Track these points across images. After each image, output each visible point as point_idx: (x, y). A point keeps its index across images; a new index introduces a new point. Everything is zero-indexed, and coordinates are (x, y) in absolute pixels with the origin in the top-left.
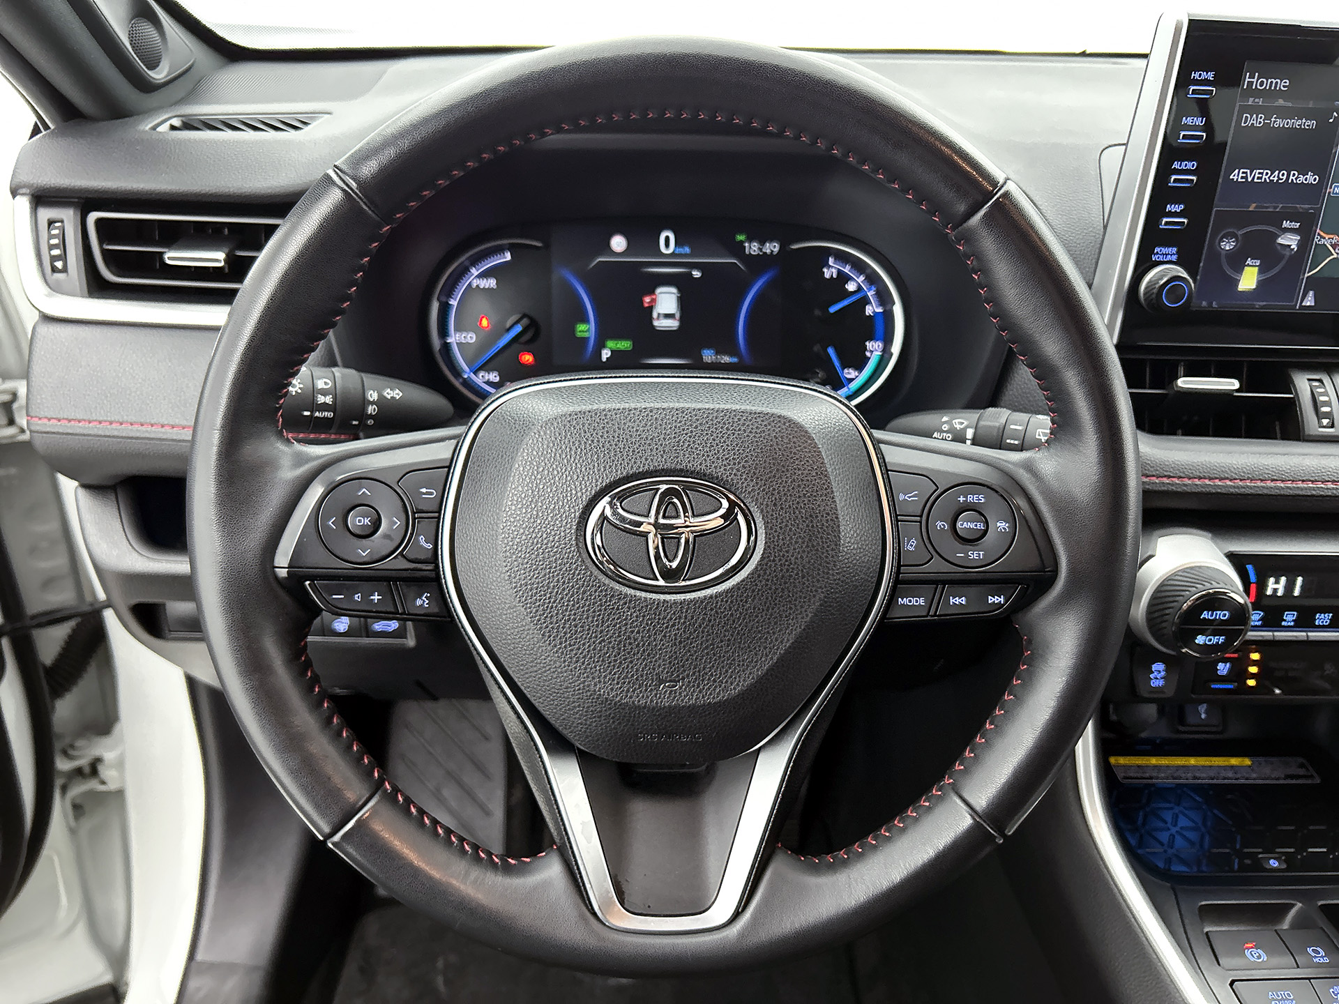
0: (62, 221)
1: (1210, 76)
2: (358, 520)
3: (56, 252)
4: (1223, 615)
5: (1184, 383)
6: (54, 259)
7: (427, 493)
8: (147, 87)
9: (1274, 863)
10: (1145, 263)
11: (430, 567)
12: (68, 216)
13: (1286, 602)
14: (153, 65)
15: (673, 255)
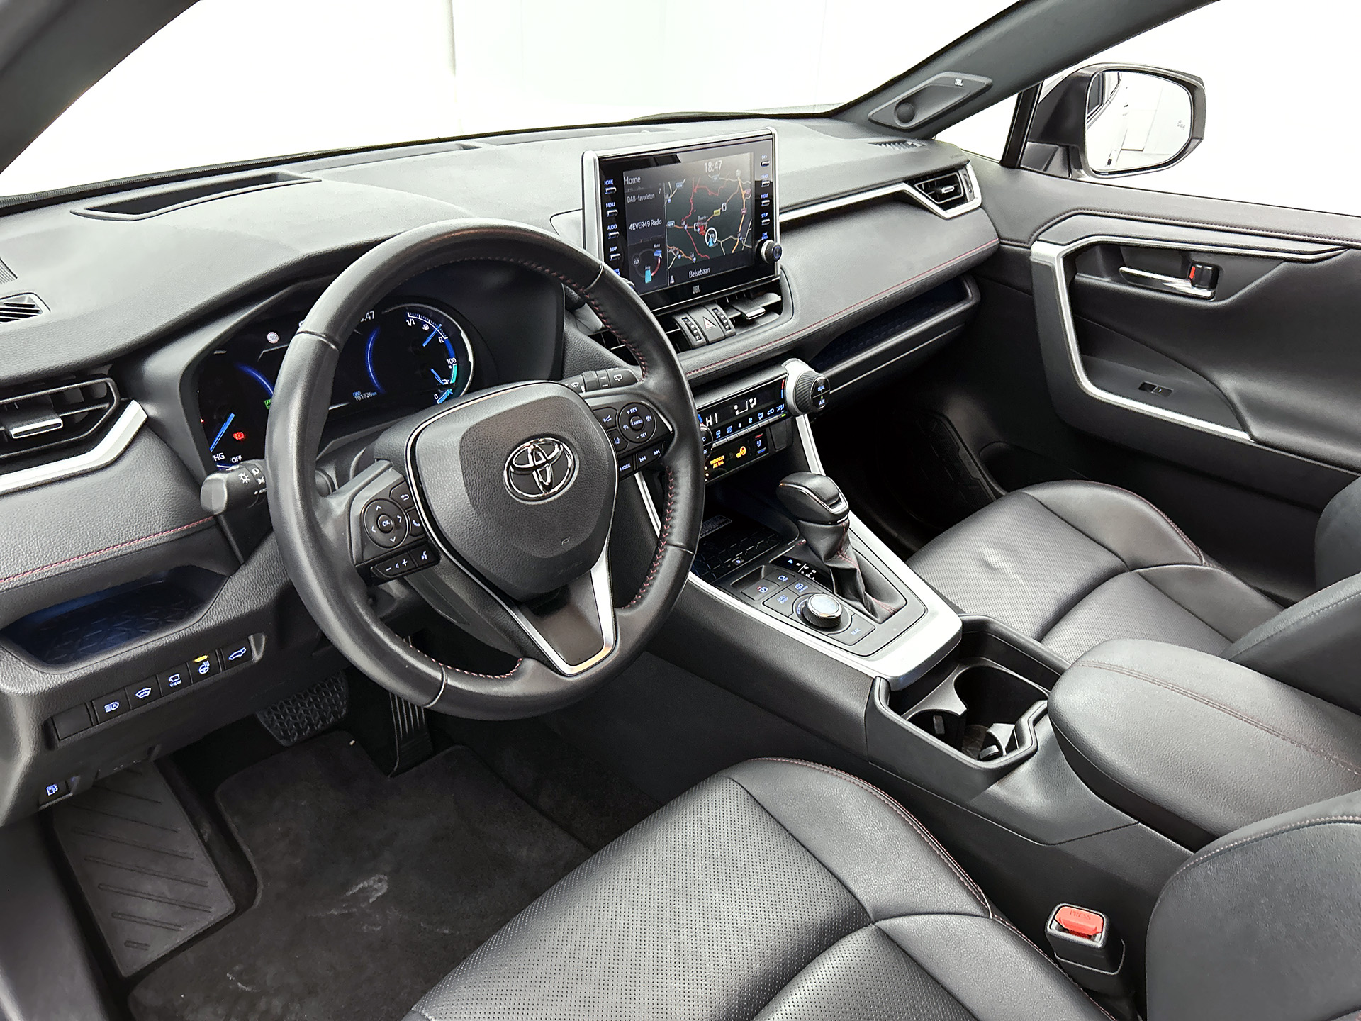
1: (612, 182)
2: (382, 525)
7: (405, 498)
9: (739, 562)
11: (423, 536)
13: (716, 427)
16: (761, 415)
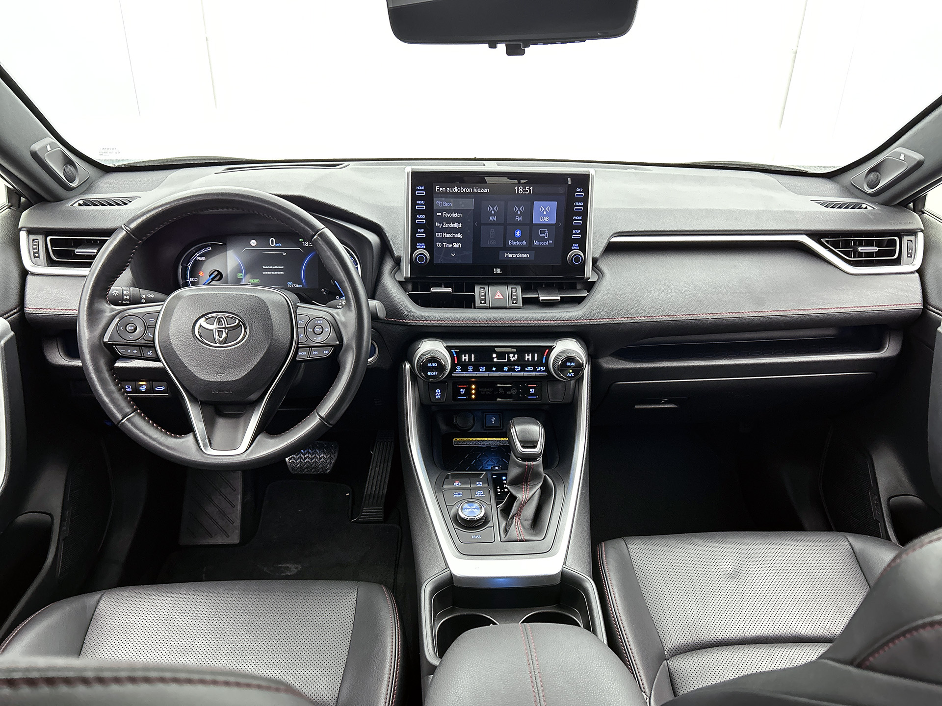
0: (38, 239)
1: (423, 188)
2: (129, 328)
3: (35, 251)
4: (435, 365)
5: (433, 289)
6: (34, 253)
7: (152, 320)
8: (70, 189)
10: (414, 249)
11: (152, 342)
12: (40, 238)
13: (470, 363)
14: (72, 181)
15: (275, 246)
16: (518, 368)
